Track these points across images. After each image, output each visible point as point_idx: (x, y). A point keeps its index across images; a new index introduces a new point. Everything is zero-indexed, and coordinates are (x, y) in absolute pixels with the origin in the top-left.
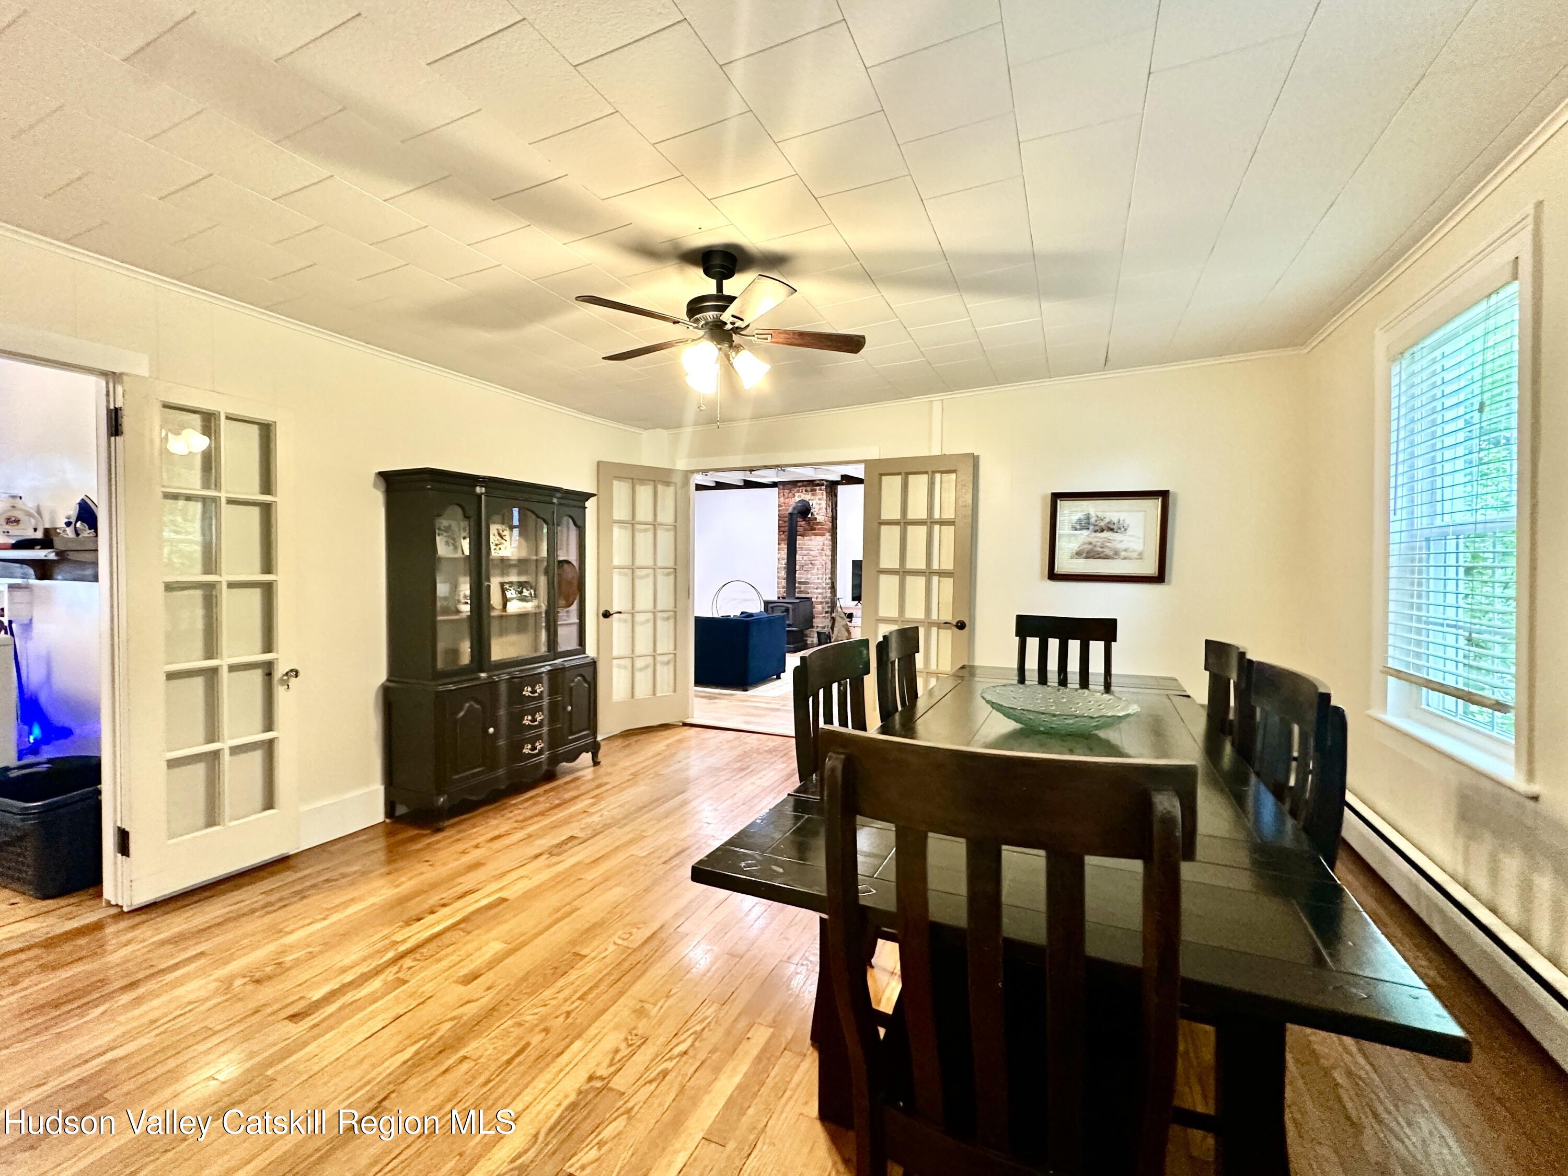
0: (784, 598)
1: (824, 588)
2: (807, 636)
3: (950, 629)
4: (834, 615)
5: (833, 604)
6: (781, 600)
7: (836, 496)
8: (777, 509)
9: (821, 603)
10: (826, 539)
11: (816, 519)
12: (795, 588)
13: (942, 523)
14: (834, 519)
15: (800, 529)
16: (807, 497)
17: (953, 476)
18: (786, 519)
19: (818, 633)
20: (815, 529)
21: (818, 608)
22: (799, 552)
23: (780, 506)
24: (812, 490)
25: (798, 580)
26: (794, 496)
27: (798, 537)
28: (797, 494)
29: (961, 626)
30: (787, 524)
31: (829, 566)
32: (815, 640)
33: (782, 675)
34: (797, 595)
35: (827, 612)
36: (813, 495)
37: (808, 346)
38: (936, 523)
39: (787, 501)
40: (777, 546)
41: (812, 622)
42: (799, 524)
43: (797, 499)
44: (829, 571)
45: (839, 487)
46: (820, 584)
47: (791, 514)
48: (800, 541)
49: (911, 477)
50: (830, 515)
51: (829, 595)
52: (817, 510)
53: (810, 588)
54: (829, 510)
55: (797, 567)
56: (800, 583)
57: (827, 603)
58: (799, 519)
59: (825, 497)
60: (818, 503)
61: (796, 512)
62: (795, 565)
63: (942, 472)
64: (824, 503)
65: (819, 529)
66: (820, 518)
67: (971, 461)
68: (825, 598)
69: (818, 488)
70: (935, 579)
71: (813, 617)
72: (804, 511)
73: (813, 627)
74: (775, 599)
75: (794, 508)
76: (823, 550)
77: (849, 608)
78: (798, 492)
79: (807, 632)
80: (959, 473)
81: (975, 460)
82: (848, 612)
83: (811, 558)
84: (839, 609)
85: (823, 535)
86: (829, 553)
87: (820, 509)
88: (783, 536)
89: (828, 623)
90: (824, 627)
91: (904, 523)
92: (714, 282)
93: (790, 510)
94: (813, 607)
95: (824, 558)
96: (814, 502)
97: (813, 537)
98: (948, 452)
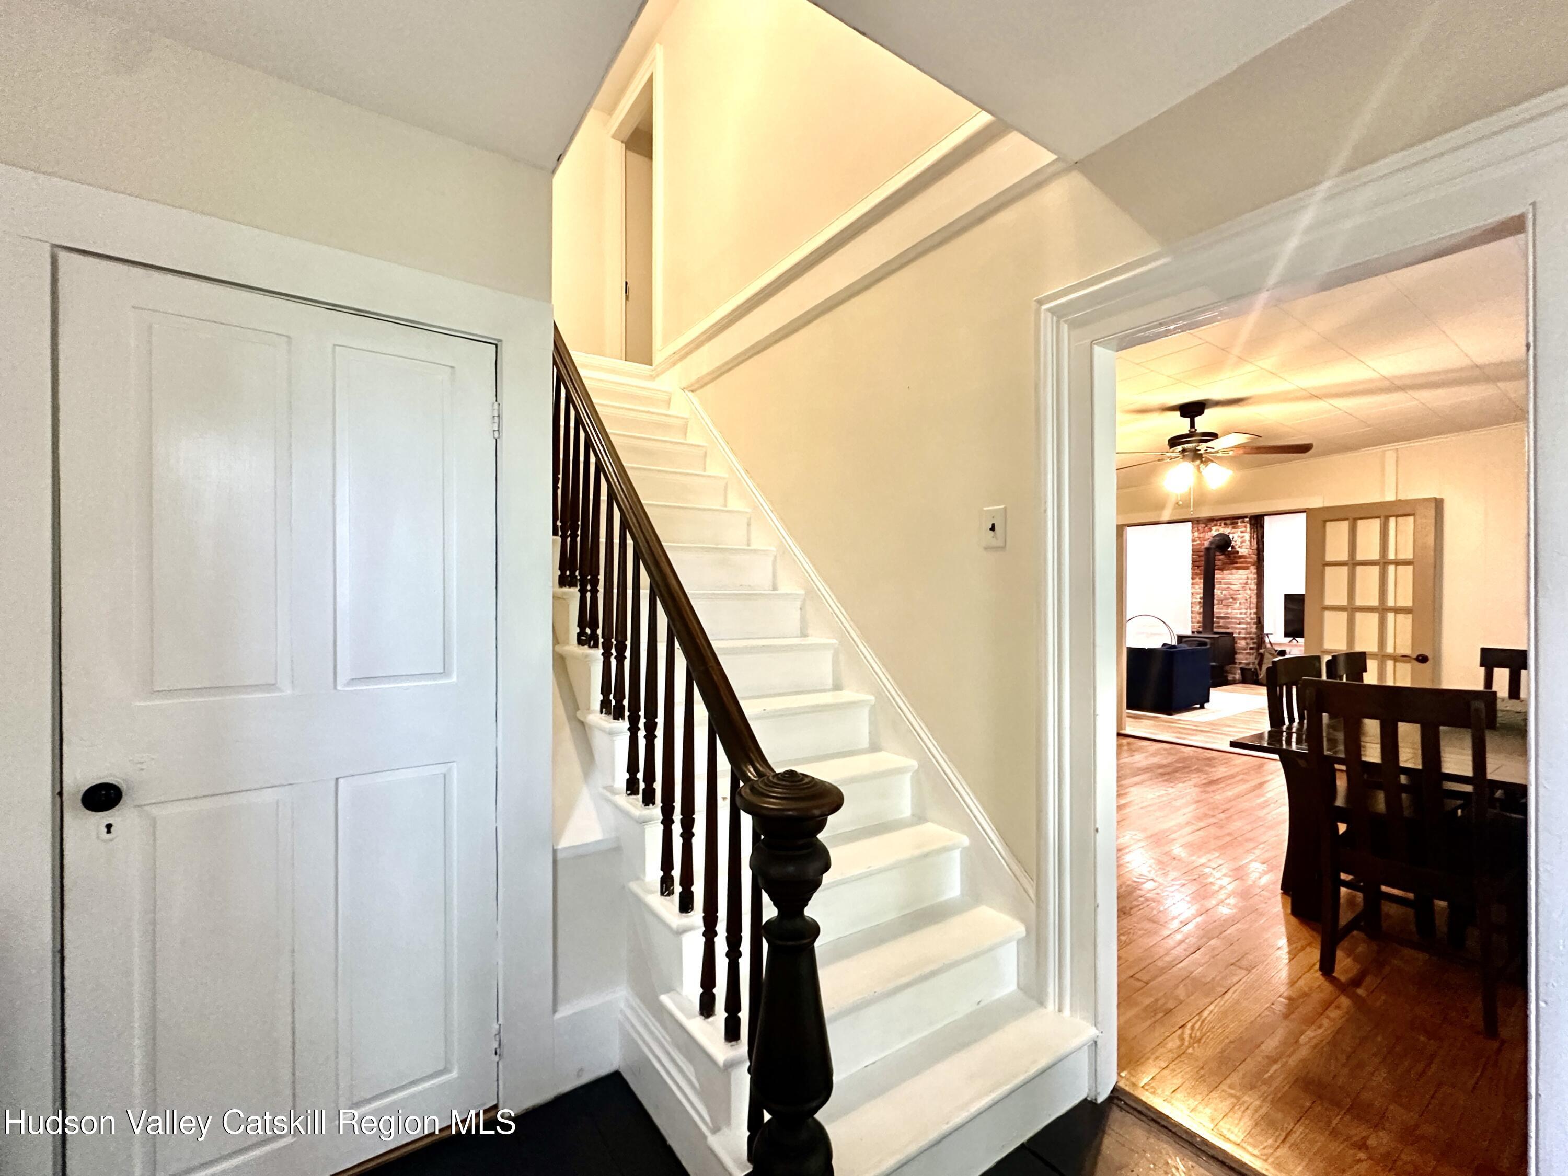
0: (1199, 632)
1: (1248, 623)
2: (1227, 672)
3: (1409, 662)
4: (1261, 651)
5: (1260, 638)
6: (1196, 634)
7: (1262, 527)
8: (1190, 543)
9: (1245, 638)
10: (1250, 574)
11: (1238, 552)
12: (1213, 623)
13: (1397, 563)
14: (1260, 551)
15: (1218, 563)
16: (1227, 531)
17: (1411, 518)
18: (1202, 554)
19: (1242, 669)
20: (1237, 563)
21: (1242, 643)
22: (1217, 586)
23: (1193, 540)
24: (1232, 524)
25: (1216, 615)
26: (1210, 530)
27: (1216, 571)
28: (1214, 528)
29: (1423, 659)
30: (1203, 558)
31: (1254, 600)
32: (1238, 677)
33: (1206, 705)
34: (1215, 630)
35: (1251, 649)
36: (1234, 528)
37: (1264, 453)
38: (1391, 562)
39: (1202, 535)
40: (1190, 581)
41: (1234, 659)
42: (1216, 557)
43: (1214, 532)
44: (1254, 605)
45: (1266, 518)
46: (1243, 619)
47: (1207, 549)
48: (1218, 575)
49: (1360, 523)
50: (1256, 546)
51: (1254, 630)
52: (1239, 543)
53: (1230, 623)
54: (1254, 543)
55: (1215, 602)
56: (1218, 618)
57: (1252, 639)
58: (1218, 553)
59: (1248, 529)
60: (1241, 539)
61: (1213, 546)
62: (1213, 599)
63: (1397, 516)
64: (1247, 536)
65: (1241, 563)
66: (1243, 551)
67: (1433, 505)
68: (1250, 633)
69: (1239, 521)
70: (1391, 616)
71: (1235, 653)
72: (1223, 544)
73: (1235, 663)
74: (1189, 633)
75: (1211, 543)
76: (1246, 583)
77: (1280, 645)
78: (1216, 525)
79: (1228, 668)
80: (1417, 517)
81: (1438, 504)
82: (1279, 648)
83: (1232, 592)
84: (1269, 646)
85: (1247, 568)
86: (1254, 587)
87: (1242, 542)
88: (1198, 571)
89: (1252, 659)
90: (1248, 664)
91: (1353, 564)
92: (1188, 420)
93: (1207, 544)
94: (1236, 643)
95: (1249, 592)
96: (1236, 536)
97: (1234, 571)
98: (1402, 497)
